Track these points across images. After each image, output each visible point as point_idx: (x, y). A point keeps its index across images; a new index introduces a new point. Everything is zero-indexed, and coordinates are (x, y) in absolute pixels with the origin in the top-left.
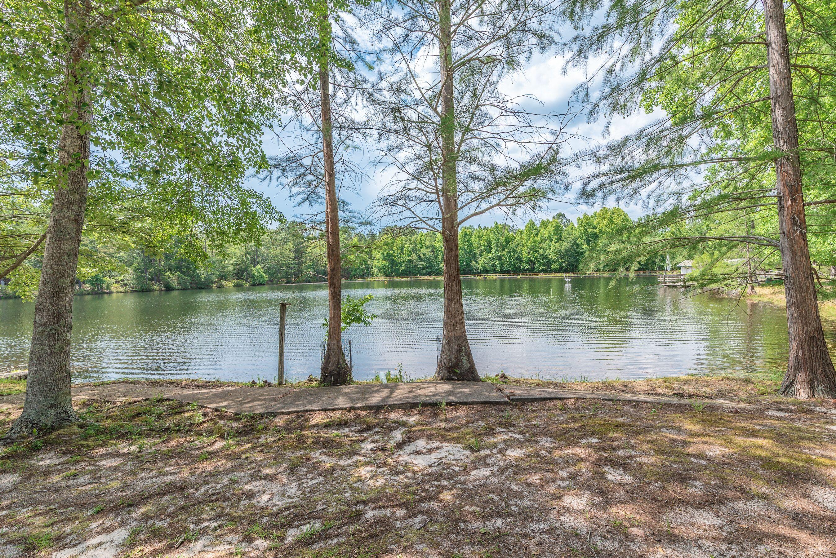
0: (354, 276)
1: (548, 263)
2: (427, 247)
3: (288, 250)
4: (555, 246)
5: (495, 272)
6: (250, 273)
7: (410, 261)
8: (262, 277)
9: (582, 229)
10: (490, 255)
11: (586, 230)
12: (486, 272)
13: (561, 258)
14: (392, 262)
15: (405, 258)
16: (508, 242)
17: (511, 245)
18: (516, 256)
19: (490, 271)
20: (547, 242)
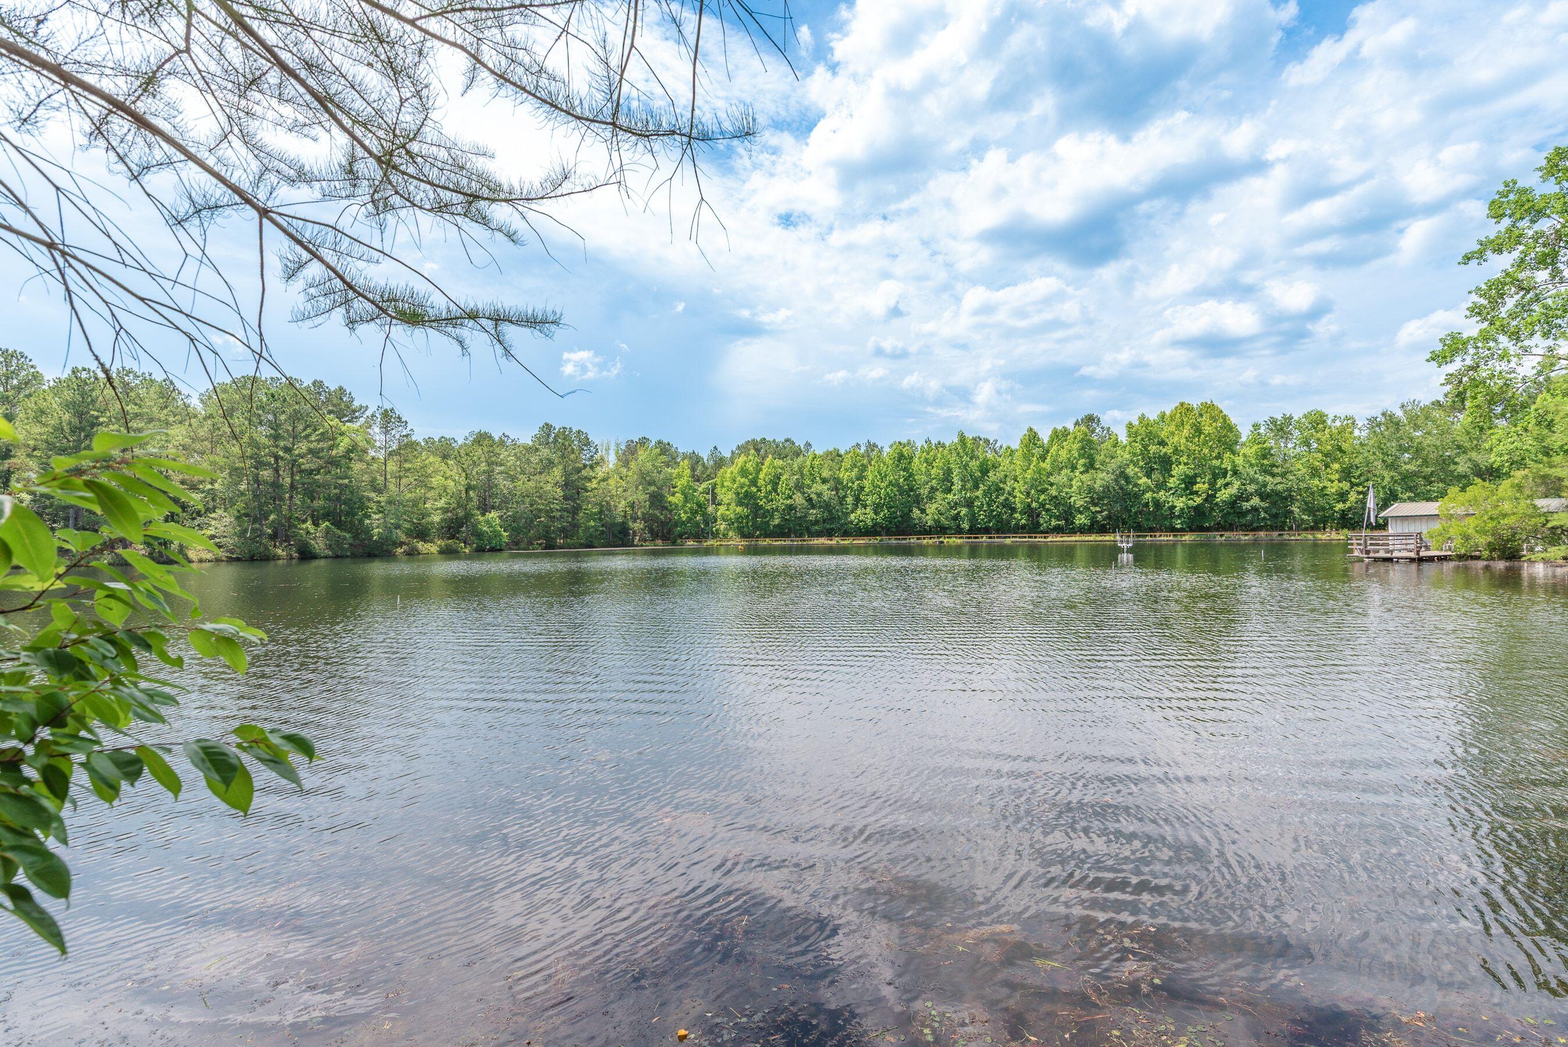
0: (680, 536)
1: (1068, 513)
2: (824, 481)
3: (551, 484)
4: (1080, 479)
5: (959, 531)
6: (474, 526)
7: (791, 508)
8: (497, 535)
9: (1138, 446)
10: (950, 497)
11: (1145, 447)
12: (940, 530)
13: (1095, 505)
14: (756, 509)
15: (781, 502)
16: (985, 471)
17: (993, 477)
18: (1002, 498)
19: (950, 528)
20: (1064, 471)
